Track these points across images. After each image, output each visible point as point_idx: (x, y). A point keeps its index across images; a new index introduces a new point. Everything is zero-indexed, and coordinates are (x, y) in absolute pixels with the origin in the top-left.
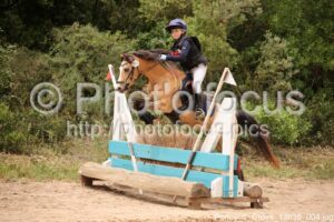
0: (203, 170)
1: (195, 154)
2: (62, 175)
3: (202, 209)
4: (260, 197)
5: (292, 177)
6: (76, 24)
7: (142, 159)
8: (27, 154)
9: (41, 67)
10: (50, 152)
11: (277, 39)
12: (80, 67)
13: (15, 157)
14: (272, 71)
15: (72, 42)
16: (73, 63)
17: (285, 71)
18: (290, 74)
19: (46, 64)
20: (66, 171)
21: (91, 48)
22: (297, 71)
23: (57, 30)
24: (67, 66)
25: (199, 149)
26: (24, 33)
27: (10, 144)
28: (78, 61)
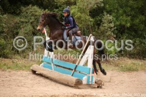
0: (80, 72)
1: (77, 66)
2: (24, 68)
3: (79, 88)
4: (101, 84)
5: (112, 70)
6: (30, 6)
7: (56, 65)
8: (11, 59)
9: (16, 23)
10: (19, 57)
11: (108, 15)
12: (31, 23)
13: (6, 60)
14: (106, 28)
15: (29, 13)
16: (29, 22)
17: (111, 28)
18: (113, 29)
19: (18, 21)
20: (25, 67)
21: (36, 15)
22: (115, 28)
23: (23, 7)
24: (26, 22)
25: (79, 64)
26: (10, 7)
27: (4, 55)
28: (31, 21)
